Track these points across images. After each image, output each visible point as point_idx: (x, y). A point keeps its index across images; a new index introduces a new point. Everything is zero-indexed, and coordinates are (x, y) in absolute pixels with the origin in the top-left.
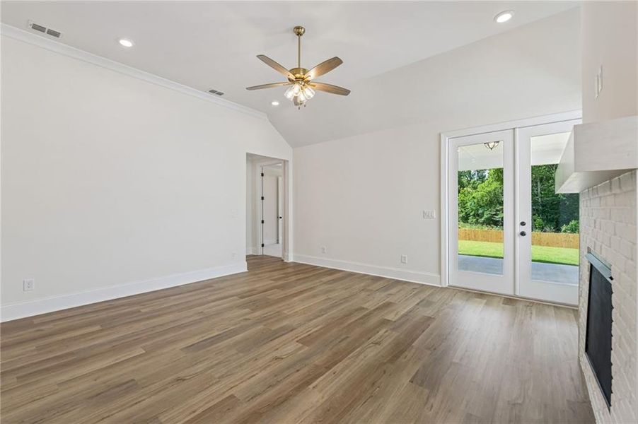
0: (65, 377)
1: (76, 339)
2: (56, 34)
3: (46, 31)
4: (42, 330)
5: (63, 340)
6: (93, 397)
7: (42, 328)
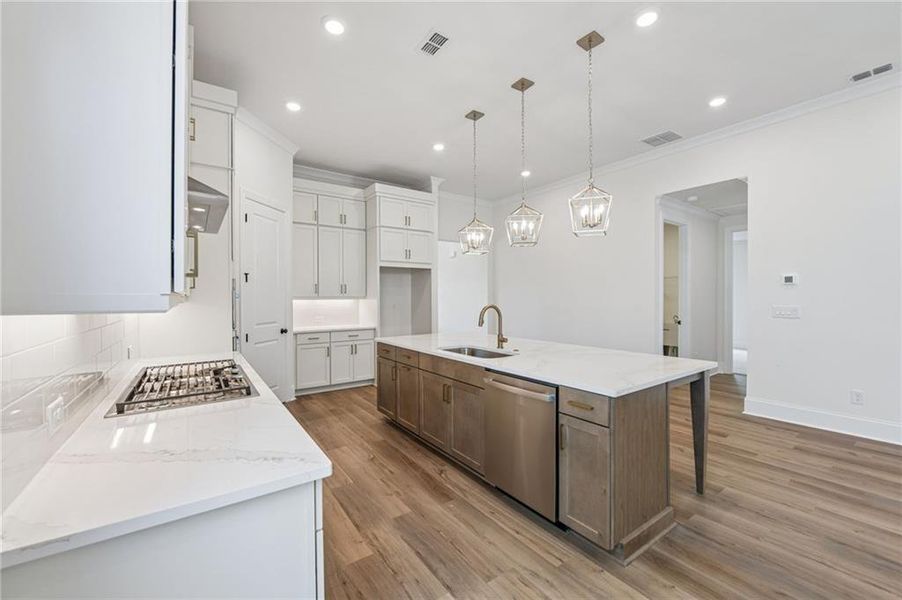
0: (829, 507)
1: (882, 482)
2: (887, 68)
3: (872, 73)
4: (854, 455)
5: (869, 476)
6: (834, 541)
7: (858, 453)
